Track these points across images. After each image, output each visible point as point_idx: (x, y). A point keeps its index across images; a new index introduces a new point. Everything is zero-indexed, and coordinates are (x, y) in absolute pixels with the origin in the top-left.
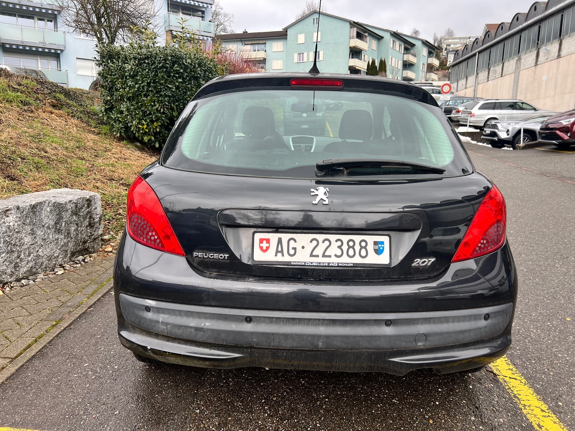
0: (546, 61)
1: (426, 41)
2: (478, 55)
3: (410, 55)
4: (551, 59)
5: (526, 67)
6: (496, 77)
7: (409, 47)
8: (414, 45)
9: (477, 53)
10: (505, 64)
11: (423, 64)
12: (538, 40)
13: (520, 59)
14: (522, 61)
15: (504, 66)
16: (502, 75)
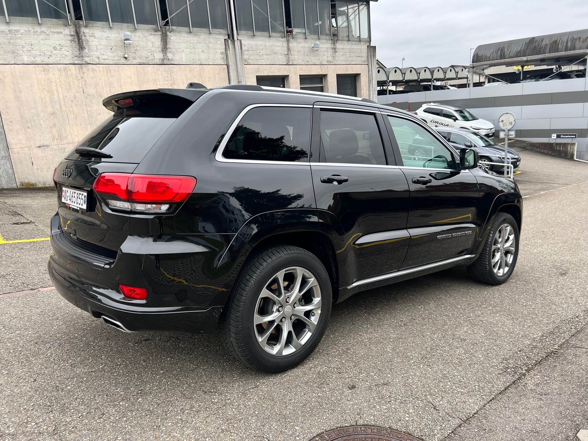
4: (139, 61)
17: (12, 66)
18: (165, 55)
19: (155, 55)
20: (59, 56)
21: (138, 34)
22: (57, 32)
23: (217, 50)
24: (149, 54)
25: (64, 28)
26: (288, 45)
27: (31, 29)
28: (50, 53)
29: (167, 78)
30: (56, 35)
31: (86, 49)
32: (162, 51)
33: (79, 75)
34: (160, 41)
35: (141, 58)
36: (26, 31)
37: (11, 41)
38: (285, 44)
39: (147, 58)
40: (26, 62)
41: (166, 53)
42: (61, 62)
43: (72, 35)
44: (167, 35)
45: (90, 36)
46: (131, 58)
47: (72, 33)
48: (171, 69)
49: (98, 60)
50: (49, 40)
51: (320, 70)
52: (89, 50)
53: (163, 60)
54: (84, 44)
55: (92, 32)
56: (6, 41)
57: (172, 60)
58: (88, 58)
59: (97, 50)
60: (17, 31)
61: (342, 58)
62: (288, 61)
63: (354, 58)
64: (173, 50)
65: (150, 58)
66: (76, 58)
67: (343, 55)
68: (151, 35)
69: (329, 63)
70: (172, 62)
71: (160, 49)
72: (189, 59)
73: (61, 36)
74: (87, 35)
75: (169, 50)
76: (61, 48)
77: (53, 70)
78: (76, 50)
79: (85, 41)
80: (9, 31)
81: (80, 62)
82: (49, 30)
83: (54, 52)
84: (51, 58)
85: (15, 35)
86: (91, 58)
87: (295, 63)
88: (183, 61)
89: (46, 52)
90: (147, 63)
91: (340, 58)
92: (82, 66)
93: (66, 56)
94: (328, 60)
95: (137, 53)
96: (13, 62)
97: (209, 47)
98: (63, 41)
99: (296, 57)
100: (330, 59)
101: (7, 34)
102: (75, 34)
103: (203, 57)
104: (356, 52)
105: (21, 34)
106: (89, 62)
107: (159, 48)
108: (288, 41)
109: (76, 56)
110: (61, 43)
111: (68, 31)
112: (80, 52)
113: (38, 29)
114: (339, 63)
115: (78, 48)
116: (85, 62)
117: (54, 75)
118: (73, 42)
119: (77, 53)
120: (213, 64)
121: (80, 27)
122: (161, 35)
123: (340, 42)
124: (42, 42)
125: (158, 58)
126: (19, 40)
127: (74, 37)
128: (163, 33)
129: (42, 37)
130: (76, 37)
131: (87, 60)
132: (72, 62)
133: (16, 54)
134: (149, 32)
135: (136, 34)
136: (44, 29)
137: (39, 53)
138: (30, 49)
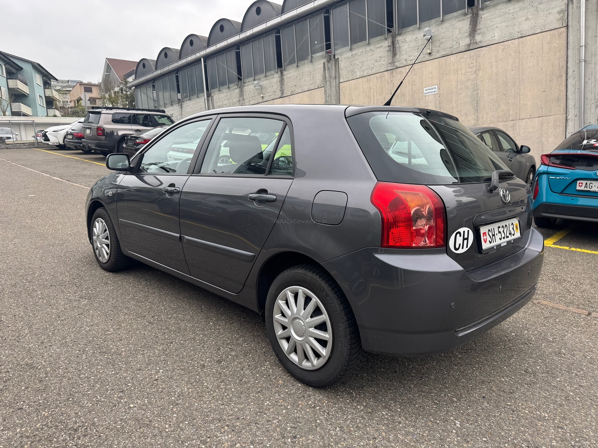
0: (427, 57)
1: (39, 65)
2: (205, 62)
3: (18, 81)
4: (443, 53)
5: (358, 74)
6: (265, 99)
7: (14, 71)
8: (21, 69)
9: (202, 59)
11: (40, 96)
12: (390, 19)
14: (342, 64)
15: (285, 77)
16: (283, 93)
17: (350, 81)
18: (472, 39)
19: (460, 42)
20: (378, 66)
21: (446, 25)
22: (379, 47)
23: (550, 11)
24: (454, 43)
25: (385, 42)
27: (364, 50)
28: (373, 66)
29: (471, 65)
30: (378, 49)
31: (398, 55)
32: (470, 35)
33: (389, 80)
34: (469, 24)
35: (445, 50)
36: (361, 52)
37: (352, 63)
39: (451, 47)
40: (358, 77)
41: (474, 37)
42: (379, 71)
43: (389, 46)
44: (478, 15)
45: (403, 42)
46: (435, 53)
47: (390, 44)
48: (478, 53)
49: (405, 63)
50: (374, 55)
52: (400, 55)
53: (469, 45)
54: (397, 51)
55: (405, 38)
56: (350, 63)
57: (480, 42)
58: (398, 63)
59: (406, 53)
60: (356, 54)
64: (483, 30)
65: (454, 47)
66: (389, 65)
68: (460, 21)
70: (481, 45)
71: (467, 34)
72: (504, 36)
73: (382, 49)
74: (400, 42)
75: (478, 32)
76: (380, 60)
77: (373, 79)
78: (390, 58)
79: (398, 48)
80: (352, 55)
81: (392, 68)
82: (375, 47)
83: (376, 64)
84: (373, 69)
85: (355, 57)
86: (400, 62)
88: (495, 40)
89: (370, 66)
90: (451, 54)
92: (393, 71)
93: (383, 65)
95: (441, 46)
96: (351, 79)
97: (538, 10)
98: (383, 53)
101: (350, 58)
102: (392, 44)
103: (526, 27)
105: (358, 56)
106: (398, 66)
107: (466, 32)
109: (389, 64)
110: (381, 55)
111: (386, 44)
112: (393, 59)
113: (368, 48)
115: (392, 56)
116: (396, 66)
117: (373, 83)
118: (389, 52)
119: (390, 61)
120: (543, 31)
121: (395, 37)
122: (471, 17)
124: (369, 58)
125: (464, 44)
126: (356, 61)
127: (390, 47)
128: (473, 15)
129: (369, 54)
130: (392, 47)
131: (397, 64)
132: (386, 69)
133: (354, 72)
134: (457, 19)
135: (444, 26)
136: (372, 47)
137: (366, 68)
138: (361, 66)
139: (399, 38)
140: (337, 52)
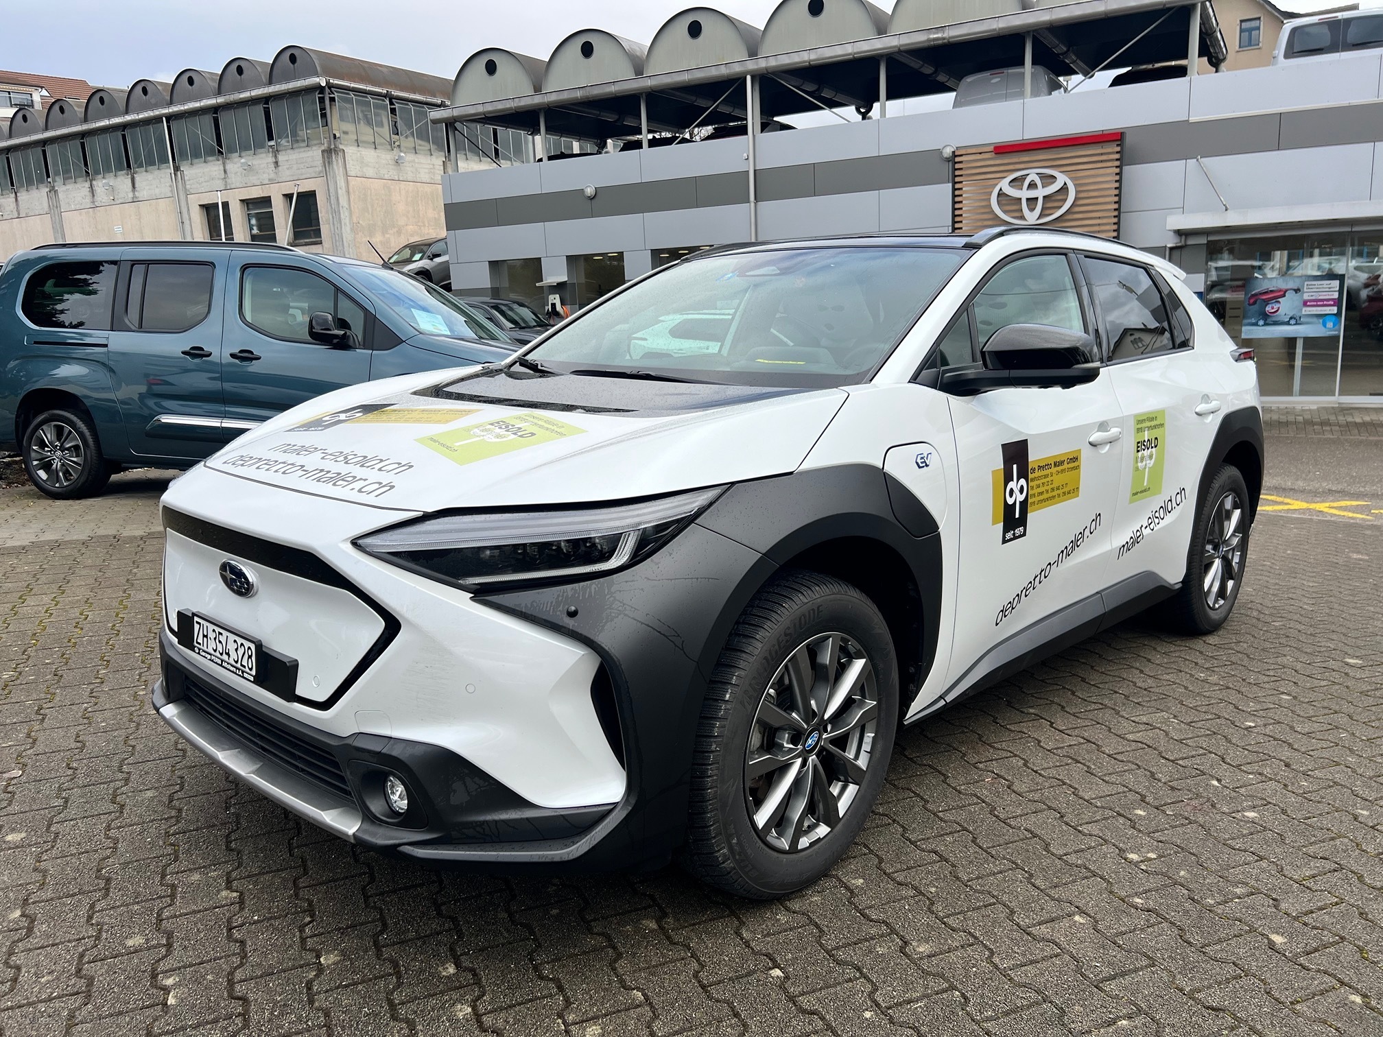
0: (113, 202)
4: (120, 201)
5: (73, 207)
6: (5, 217)
10: (18, 194)
12: (86, 164)
13: (53, 190)
14: (61, 195)
15: (19, 199)
16: (19, 214)
19: (130, 195)
20: (86, 203)
23: (166, 185)
24: (125, 195)
26: (224, 167)
27: (73, 187)
28: (81, 202)
30: (82, 188)
32: (132, 190)
34: (130, 182)
35: (121, 198)
37: (67, 196)
38: (222, 168)
39: (124, 198)
40: (73, 209)
41: (134, 192)
42: (87, 207)
43: (88, 188)
44: (134, 176)
46: (116, 200)
49: (101, 204)
50: (80, 192)
51: (261, 192)
52: (96, 197)
53: (134, 198)
54: (94, 193)
55: (97, 183)
57: (138, 197)
59: (100, 196)
61: (288, 173)
62: (226, 185)
63: (303, 171)
65: (126, 198)
66: (92, 203)
67: (288, 169)
69: (272, 181)
70: (139, 199)
72: (148, 195)
73: (85, 188)
74: (95, 186)
75: (136, 189)
76: (85, 198)
79: (95, 190)
81: (93, 206)
82: (80, 186)
83: (84, 201)
84: (82, 205)
85: (68, 191)
86: (98, 203)
87: (233, 186)
88: (145, 196)
90: (125, 202)
91: (285, 172)
92: (94, 209)
94: (270, 177)
95: (119, 195)
96: (68, 210)
98: (86, 192)
99: (234, 180)
100: (272, 176)
102: (90, 186)
104: (306, 162)
107: (130, 188)
108: (224, 164)
110: (85, 194)
111: (87, 185)
114: (284, 179)
115: (92, 196)
116: (96, 205)
118: (90, 192)
119: (92, 200)
122: (130, 177)
123: (284, 153)
124: (78, 194)
128: (131, 175)
129: (77, 191)
130: (91, 188)
133: (69, 204)
134: (123, 177)
135: (117, 180)
137: (77, 202)
138: (74, 200)
139: (94, 182)
140: (56, 184)
